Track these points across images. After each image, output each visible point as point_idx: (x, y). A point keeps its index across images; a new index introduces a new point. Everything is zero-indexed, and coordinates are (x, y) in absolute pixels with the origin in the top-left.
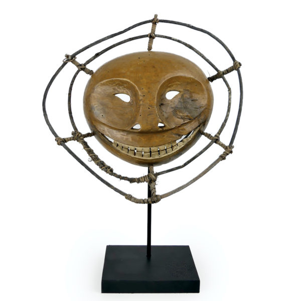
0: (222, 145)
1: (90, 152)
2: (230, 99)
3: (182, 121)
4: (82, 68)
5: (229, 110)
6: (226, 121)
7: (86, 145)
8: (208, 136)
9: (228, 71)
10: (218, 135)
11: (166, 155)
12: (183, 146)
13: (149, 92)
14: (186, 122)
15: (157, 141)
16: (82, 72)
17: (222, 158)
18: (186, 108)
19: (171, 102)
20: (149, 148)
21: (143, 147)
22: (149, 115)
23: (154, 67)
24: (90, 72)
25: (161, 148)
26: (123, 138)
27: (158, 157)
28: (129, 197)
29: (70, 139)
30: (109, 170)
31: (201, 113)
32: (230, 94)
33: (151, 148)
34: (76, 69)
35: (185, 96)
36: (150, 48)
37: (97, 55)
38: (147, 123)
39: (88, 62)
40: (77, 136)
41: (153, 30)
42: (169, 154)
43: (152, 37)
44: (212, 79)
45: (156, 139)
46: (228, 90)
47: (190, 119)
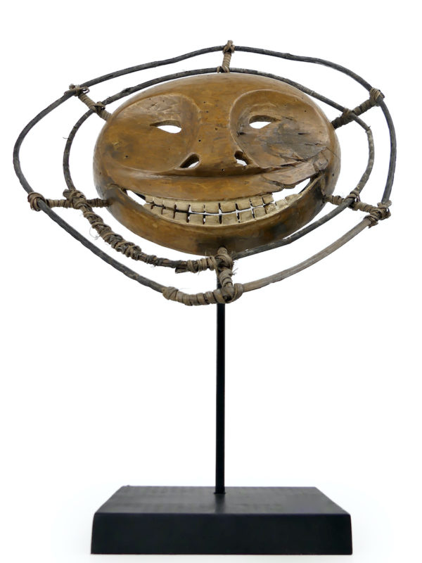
0: (366, 207)
1: (95, 218)
3: (282, 161)
4: (99, 109)
5: (372, 156)
6: (368, 171)
7: (88, 209)
8: (336, 199)
9: (362, 108)
10: (357, 192)
11: (253, 220)
12: (287, 206)
13: (216, 106)
14: (289, 163)
18: (288, 143)
19: (260, 132)
20: (216, 204)
21: (204, 200)
22: (217, 139)
25: (243, 203)
27: (237, 223)
28: (171, 294)
29: (59, 203)
33: (222, 204)
34: (86, 109)
35: (285, 127)
37: (127, 91)
38: (212, 152)
39: (110, 100)
41: (226, 62)
42: (258, 218)
43: (222, 71)
45: (233, 187)
46: (365, 131)
47: (297, 160)
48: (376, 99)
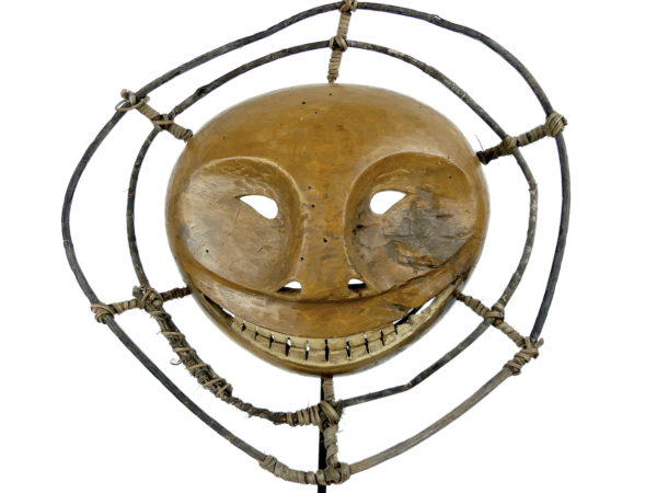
0: (511, 334)
1: (178, 341)
2: (533, 213)
3: (409, 272)
4: (164, 123)
6: (521, 268)
7: (167, 323)
8: (475, 305)
9: (530, 138)
10: (500, 306)
11: (367, 356)
12: (410, 334)
13: (326, 196)
14: (420, 273)
15: (344, 322)
16: (164, 135)
17: (512, 368)
18: (420, 236)
19: (384, 221)
20: (322, 341)
21: (308, 337)
23: (341, 128)
24: (184, 134)
25: (356, 339)
26: (258, 312)
27: (346, 362)
28: (269, 463)
29: (129, 305)
30: (223, 390)
31: (460, 250)
32: (534, 198)
33: (329, 341)
35: (419, 204)
36: (333, 75)
37: (202, 92)
38: (319, 280)
39: (179, 109)
40: (147, 299)
41: (343, 30)
42: (373, 354)
43: (338, 46)
44: (487, 156)
45: (342, 318)
46: (528, 187)
47: (431, 266)
48: (553, 127)
